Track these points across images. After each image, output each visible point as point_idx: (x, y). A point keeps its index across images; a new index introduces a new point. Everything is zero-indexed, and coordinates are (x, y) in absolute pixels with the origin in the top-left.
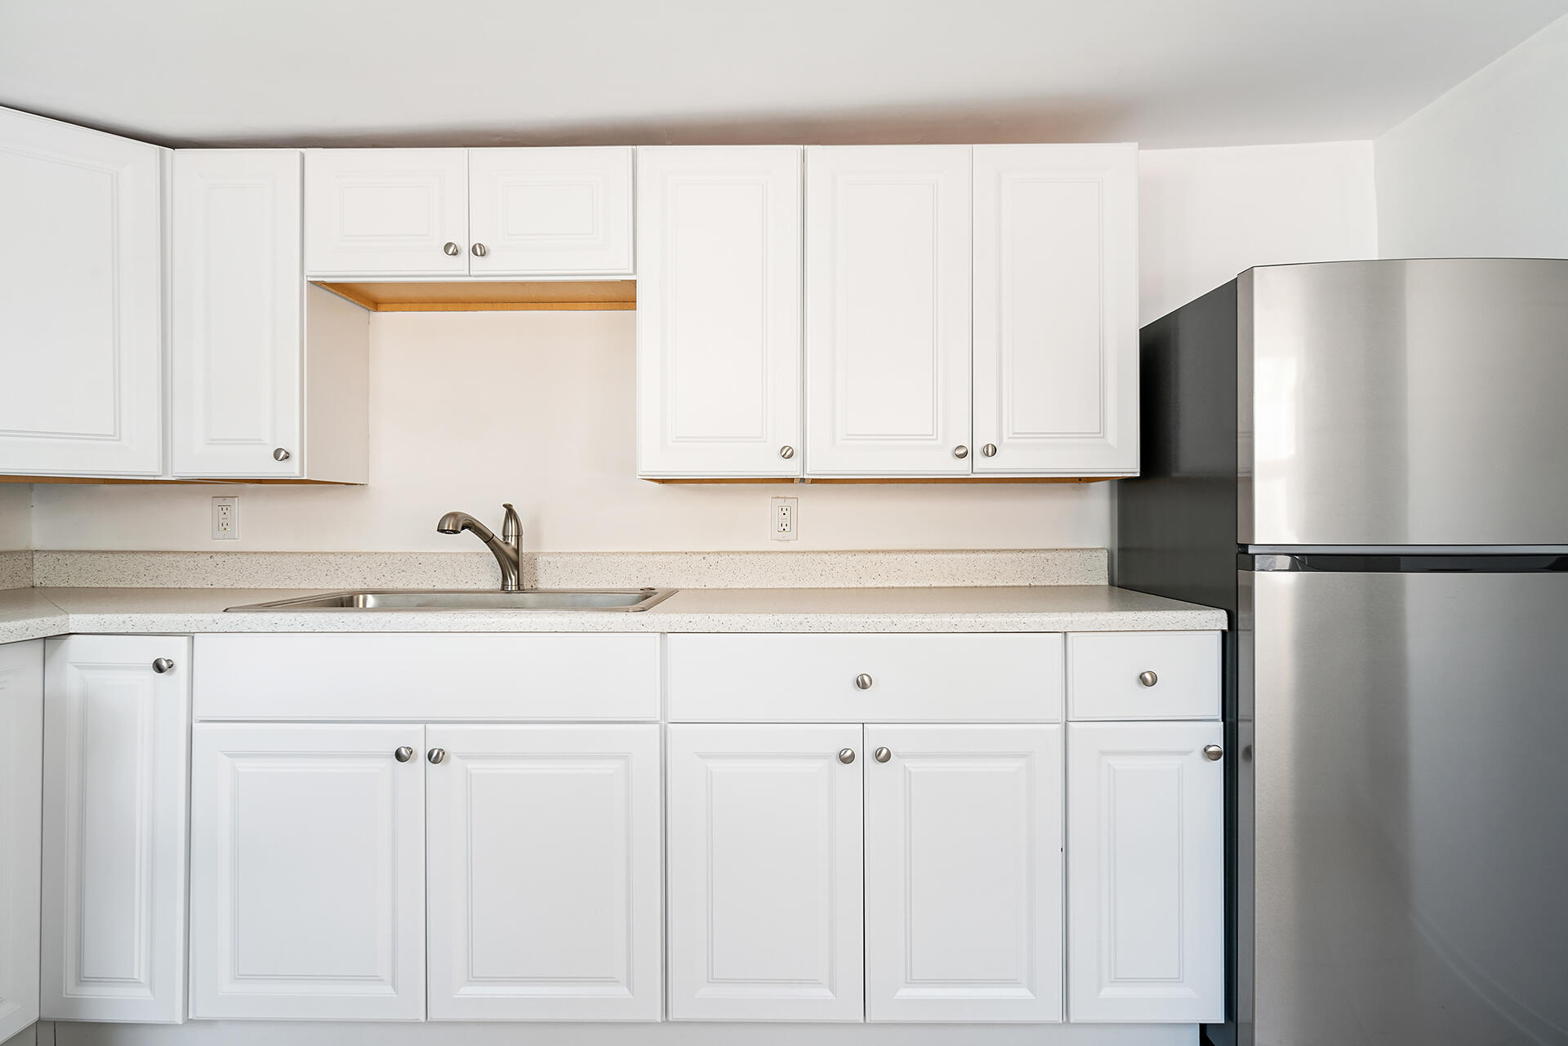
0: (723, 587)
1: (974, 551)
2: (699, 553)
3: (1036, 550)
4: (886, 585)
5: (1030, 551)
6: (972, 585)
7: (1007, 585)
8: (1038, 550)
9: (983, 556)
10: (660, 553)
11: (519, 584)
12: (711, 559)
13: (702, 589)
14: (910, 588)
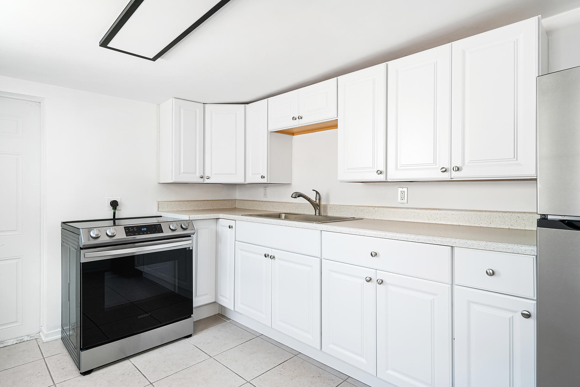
0: (380, 219)
1: (480, 211)
2: (372, 207)
3: (513, 212)
4: (440, 223)
5: (510, 212)
6: (479, 226)
7: (496, 227)
8: (514, 212)
9: (484, 213)
10: (361, 206)
11: (319, 214)
12: (376, 209)
13: (373, 219)
14: (450, 225)
